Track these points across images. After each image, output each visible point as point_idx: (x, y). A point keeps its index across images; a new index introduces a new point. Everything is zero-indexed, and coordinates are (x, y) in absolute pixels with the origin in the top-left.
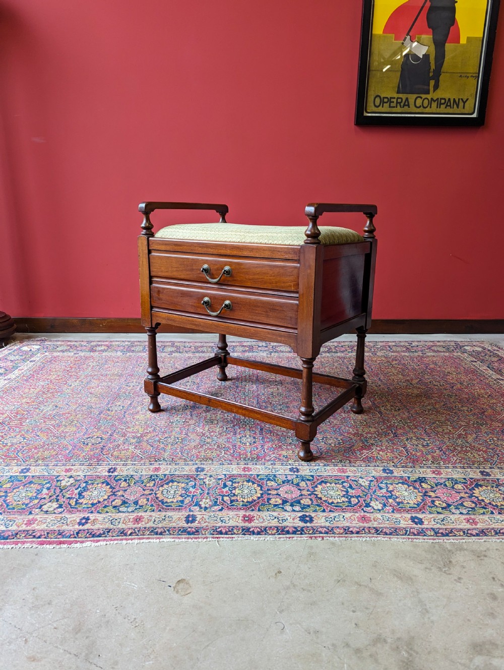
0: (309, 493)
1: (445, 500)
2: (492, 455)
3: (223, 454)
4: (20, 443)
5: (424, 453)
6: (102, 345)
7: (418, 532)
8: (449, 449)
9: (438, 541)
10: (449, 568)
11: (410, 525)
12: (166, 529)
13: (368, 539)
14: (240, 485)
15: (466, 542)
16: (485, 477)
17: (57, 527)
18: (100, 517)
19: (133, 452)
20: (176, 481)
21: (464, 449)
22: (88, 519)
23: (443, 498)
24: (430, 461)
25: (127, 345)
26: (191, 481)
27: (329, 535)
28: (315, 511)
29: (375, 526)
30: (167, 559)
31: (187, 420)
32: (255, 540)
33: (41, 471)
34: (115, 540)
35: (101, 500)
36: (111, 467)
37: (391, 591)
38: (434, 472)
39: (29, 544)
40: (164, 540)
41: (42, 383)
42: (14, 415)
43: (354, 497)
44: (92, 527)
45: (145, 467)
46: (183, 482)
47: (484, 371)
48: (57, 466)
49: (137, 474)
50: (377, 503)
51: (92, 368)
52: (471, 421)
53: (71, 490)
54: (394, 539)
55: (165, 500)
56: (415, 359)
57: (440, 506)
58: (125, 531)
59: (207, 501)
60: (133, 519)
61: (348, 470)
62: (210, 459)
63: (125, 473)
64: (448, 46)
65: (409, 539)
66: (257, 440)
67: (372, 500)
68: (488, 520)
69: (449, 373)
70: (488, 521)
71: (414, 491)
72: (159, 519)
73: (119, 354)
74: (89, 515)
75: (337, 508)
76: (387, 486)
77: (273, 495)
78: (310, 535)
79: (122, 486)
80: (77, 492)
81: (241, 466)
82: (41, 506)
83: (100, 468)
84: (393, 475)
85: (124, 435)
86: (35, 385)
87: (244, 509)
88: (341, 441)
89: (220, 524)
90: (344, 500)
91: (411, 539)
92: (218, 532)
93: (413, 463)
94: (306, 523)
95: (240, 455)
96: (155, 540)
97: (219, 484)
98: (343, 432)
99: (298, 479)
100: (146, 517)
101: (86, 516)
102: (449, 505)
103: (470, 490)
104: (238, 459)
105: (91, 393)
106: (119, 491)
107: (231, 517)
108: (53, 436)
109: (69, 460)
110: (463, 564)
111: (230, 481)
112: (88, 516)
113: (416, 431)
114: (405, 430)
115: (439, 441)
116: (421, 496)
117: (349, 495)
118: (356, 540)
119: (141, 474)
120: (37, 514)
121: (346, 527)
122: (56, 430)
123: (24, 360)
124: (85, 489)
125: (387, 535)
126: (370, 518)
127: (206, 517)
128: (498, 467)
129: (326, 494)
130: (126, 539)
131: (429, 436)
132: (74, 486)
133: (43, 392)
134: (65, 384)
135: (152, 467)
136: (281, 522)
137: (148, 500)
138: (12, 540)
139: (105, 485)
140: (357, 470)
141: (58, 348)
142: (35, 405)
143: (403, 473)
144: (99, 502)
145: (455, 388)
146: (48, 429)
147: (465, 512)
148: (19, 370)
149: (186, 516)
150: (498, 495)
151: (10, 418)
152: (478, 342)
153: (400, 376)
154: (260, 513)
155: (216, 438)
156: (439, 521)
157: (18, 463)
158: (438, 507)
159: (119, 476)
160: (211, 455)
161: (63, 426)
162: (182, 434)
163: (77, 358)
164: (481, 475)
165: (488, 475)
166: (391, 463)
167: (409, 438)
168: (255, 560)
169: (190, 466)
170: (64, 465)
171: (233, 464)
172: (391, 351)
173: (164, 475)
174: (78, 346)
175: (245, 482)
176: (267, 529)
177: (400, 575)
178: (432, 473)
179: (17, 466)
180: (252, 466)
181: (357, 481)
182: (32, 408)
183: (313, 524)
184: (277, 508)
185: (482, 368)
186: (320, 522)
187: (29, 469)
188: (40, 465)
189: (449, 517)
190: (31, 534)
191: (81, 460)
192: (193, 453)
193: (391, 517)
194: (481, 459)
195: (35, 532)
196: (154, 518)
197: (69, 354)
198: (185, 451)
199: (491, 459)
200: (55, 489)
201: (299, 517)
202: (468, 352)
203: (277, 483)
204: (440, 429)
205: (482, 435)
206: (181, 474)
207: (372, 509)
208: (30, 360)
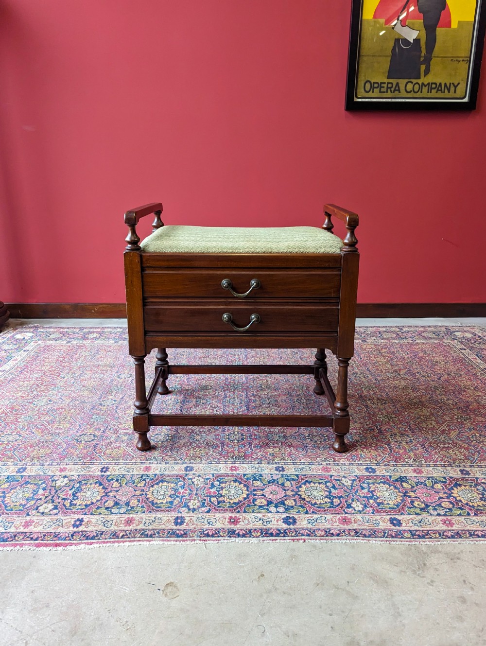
0: (293, 493)
1: (424, 501)
2: (473, 452)
3: (211, 452)
4: (16, 440)
5: (407, 450)
6: (94, 332)
7: (395, 534)
8: (431, 446)
9: (414, 543)
10: (423, 571)
11: (389, 527)
12: (155, 532)
13: (348, 541)
14: (227, 485)
15: (441, 544)
16: (464, 476)
17: (53, 529)
18: (93, 519)
19: (125, 450)
20: (166, 481)
21: (446, 446)
22: (81, 521)
23: (423, 498)
24: (412, 459)
25: (119, 332)
26: (180, 481)
27: (310, 537)
28: (299, 512)
29: (355, 528)
30: (157, 562)
32: (240, 542)
33: (37, 470)
34: (107, 542)
35: (94, 501)
36: (103, 466)
37: (367, 594)
38: (415, 471)
39: (27, 546)
40: (154, 542)
41: (36, 375)
42: (9, 411)
43: (336, 498)
44: (85, 529)
45: (136, 466)
46: (172, 482)
47: (472, 360)
48: (52, 465)
49: (128, 473)
50: (359, 503)
51: (85, 358)
52: (456, 415)
53: (65, 491)
54: (373, 541)
55: (155, 501)
56: (404, 347)
57: (418, 506)
58: (117, 534)
59: (196, 501)
60: (125, 520)
61: (332, 469)
62: (199, 457)
63: (117, 473)
64: (440, 31)
65: (387, 541)
66: (244, 437)
67: (353, 501)
68: (464, 521)
69: (437, 362)
70: (463, 523)
71: (395, 490)
72: (149, 521)
73: (111, 342)
74: (83, 516)
75: (319, 509)
76: (368, 485)
77: (258, 496)
78: (292, 538)
79: (114, 486)
80: (71, 492)
81: (229, 465)
82: (38, 507)
83: (93, 467)
84: (375, 474)
85: (116, 432)
86: (29, 377)
87: (230, 510)
88: (326, 438)
89: (207, 526)
90: (327, 501)
91: (389, 541)
92: (205, 535)
93: (396, 461)
94: (289, 525)
95: (228, 454)
96: (145, 543)
97: (207, 484)
99: (283, 479)
100: (137, 518)
101: (80, 518)
102: (427, 506)
103: (449, 490)
104: (226, 457)
105: (84, 386)
106: (111, 492)
107: (218, 519)
108: (48, 433)
109: (64, 459)
110: (436, 567)
111: (218, 480)
113: (400, 427)
114: (390, 426)
115: (422, 437)
116: (401, 496)
117: (331, 496)
118: (336, 543)
119: (132, 473)
120: (34, 515)
121: (327, 529)
122: (50, 427)
123: (18, 349)
124: (79, 490)
125: (366, 537)
126: (351, 519)
127: (194, 519)
128: (478, 466)
129: (310, 494)
130: (118, 542)
131: (413, 432)
132: (68, 486)
133: (37, 385)
134: (58, 376)
135: (143, 466)
136: (265, 524)
137: (139, 501)
138: (11, 542)
139: (97, 485)
140: (340, 469)
141: (51, 336)
142: (30, 399)
143: (385, 472)
144: (92, 503)
145: (442, 379)
146: (43, 425)
147: (442, 513)
148: (13, 360)
149: (174, 518)
150: (475, 495)
151: (6, 414)
152: (469, 327)
153: (388, 366)
154: (245, 515)
155: (205, 435)
156: (417, 523)
157: (15, 462)
158: (416, 508)
159: (111, 476)
160: (200, 453)
161: (57, 423)
162: (172, 431)
163: (69, 347)
164: (461, 474)
165: (468, 474)
166: (374, 461)
167: (393, 434)
168: (240, 564)
169: (180, 465)
170: (59, 464)
171: (221, 463)
172: (381, 337)
173: (154, 474)
174: (71, 333)
175: (233, 482)
176: (252, 531)
177: (376, 578)
178: (413, 472)
179: (14, 465)
180: (239, 465)
181: (340, 481)
182: (27, 402)
183: (296, 526)
184: (262, 509)
185: (470, 357)
186: (303, 524)
187: (25, 469)
188: (36, 464)
189: (427, 519)
190: (28, 536)
191: (75, 459)
192: (183, 451)
193: (370, 518)
194: (462, 456)
195: (32, 534)
196: (144, 520)
197: (62, 343)
198: (174, 449)
199: (472, 457)
200: (51, 489)
201: (283, 519)
202: (458, 339)
203: (263, 483)
204: (424, 424)
205: (465, 430)
206: (171, 473)
207: (353, 511)
208: (24, 350)
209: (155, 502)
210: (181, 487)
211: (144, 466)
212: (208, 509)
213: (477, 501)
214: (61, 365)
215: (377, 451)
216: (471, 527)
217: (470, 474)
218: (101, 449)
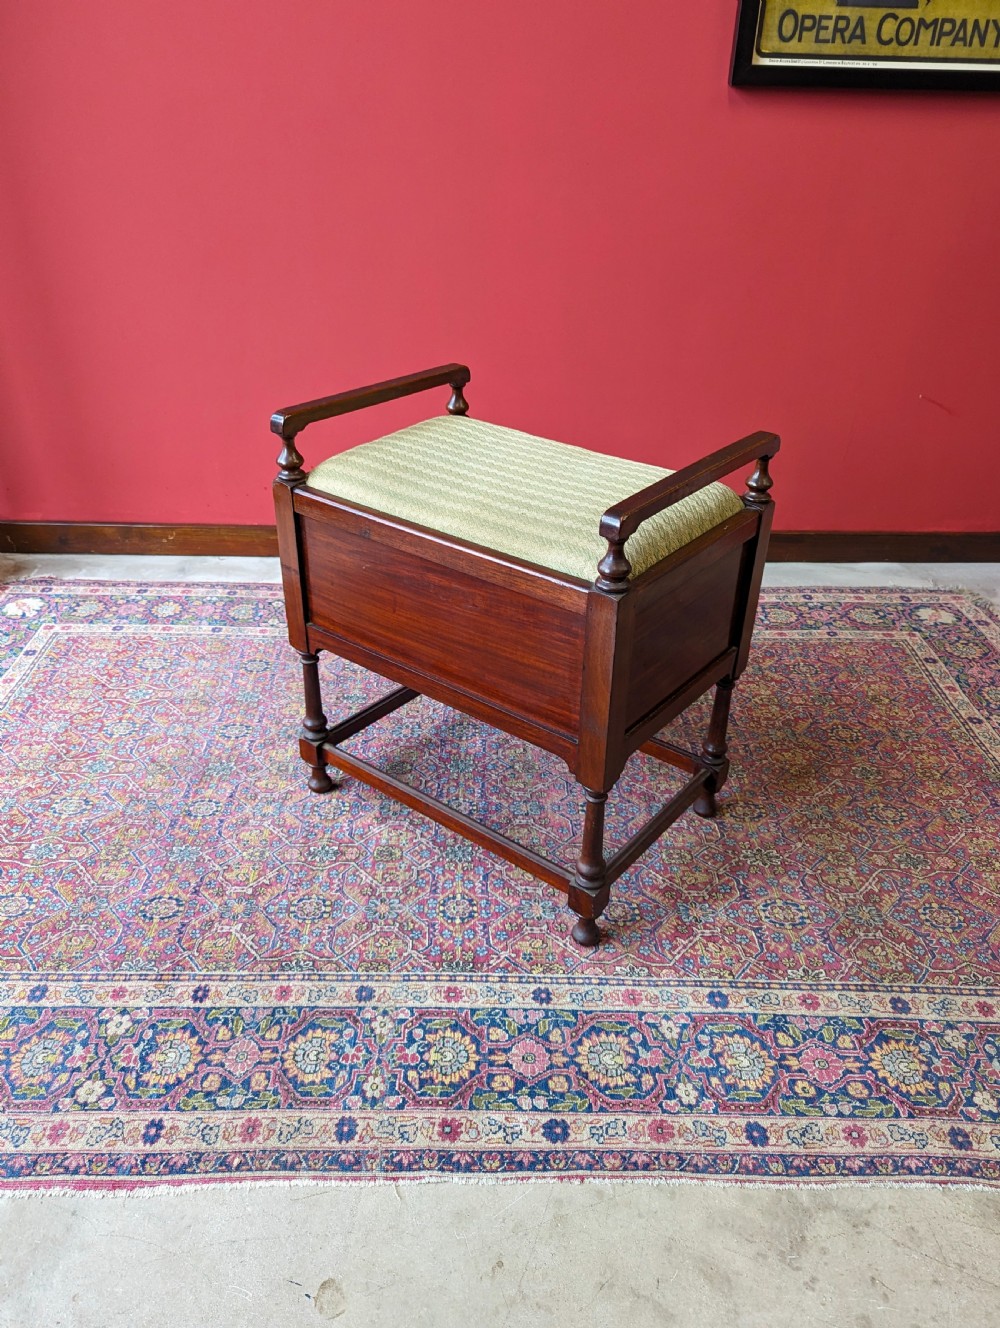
0: (565, 1059)
1: (815, 1079)
2: (922, 952)
3: (409, 950)
4: (23, 914)
5: (793, 945)
6: (169, 599)
7: (754, 1165)
8: (841, 935)
9: (786, 1186)
10: (798, 1254)
11: (744, 1148)
12: (301, 1157)
13: (663, 1182)
14: (438, 1037)
15: (837, 1189)
16: (898, 1015)
17: (106, 1146)
18: (182, 1121)
19: (240, 943)
20: (319, 1026)
21: (870, 936)
22: (159, 1125)
23: (813, 1073)
24: (801, 970)
25: (221, 599)
26: (347, 1026)
27: (593, 1173)
28: (574, 1110)
29: (679, 1148)
30: (304, 1230)
31: (342, 848)
32: (459, 1183)
33: (69, 994)
34: (209, 1181)
35: (183, 1076)
36: (197, 984)
37: (691, 1310)
38: (804, 1001)
39: (58, 1188)
40: (298, 1182)
41: (54, 727)
42: (5, 829)
43: (647, 1072)
44: (167, 1147)
45: (264, 984)
46: (334, 1028)
47: (947, 692)
48: (97, 980)
49: (247, 1005)
50: (690, 1086)
51: (152, 677)
52: (897, 851)
53: (125, 1049)
54: (710, 1182)
55: (300, 1077)
56: (811, 652)
57: (805, 1095)
58: (229, 1160)
59: (378, 1080)
60: (243, 1126)
61: (643, 997)
62: (385, 963)
63: (224, 1003)
65: (736, 1181)
66: (475, 908)
67: (679, 1080)
69: (874, 698)
70: (885, 1136)
71: (762, 1053)
72: (288, 1129)
73: (206, 628)
75: (614, 1101)
76: (711, 1041)
77: (499, 1066)
78: (558, 1174)
79: (220, 1037)
80: (136, 1052)
81: (442, 984)
82: (74, 1090)
83: (178, 988)
84: (726, 1010)
85: (221, 891)
86: (41, 732)
87: (443, 1104)
88: (637, 912)
89: (398, 1144)
90: (628, 1080)
91: (740, 1181)
92: (398, 1165)
93: (768, 974)
94: (554, 1142)
95: (441, 954)
96: (281, 1183)
97: (399, 1036)
98: (644, 883)
99: (547, 1021)
100: (265, 1122)
101: (158, 1118)
102: (820, 1092)
103: (864, 1050)
104: (437, 964)
105: (153, 761)
106: (213, 1052)
107: (419, 1125)
108: (85, 892)
109: (120, 965)
110: (823, 1244)
111: (421, 1026)
112: (162, 1116)
113: (785, 883)
114: (764, 879)
115: (825, 911)
116: (772, 1068)
117: (638, 1066)
118: (642, 1188)
119: (255, 1004)
120: (68, 1111)
121: (626, 1152)
122: (89, 877)
123: (14, 649)
124: (153, 1046)
125: (698, 1171)
126: (673, 1128)
127: (374, 1124)
128: (927, 988)
129: (597, 1062)
130: (230, 1179)
131: (808, 898)
132: (131, 1037)
133: (59, 757)
134: (101, 730)
135: (275, 985)
136: (509, 1138)
137: (268, 1078)
138: (28, 1178)
139: (187, 1034)
140: (660, 996)
141: (79, 610)
142: (45, 797)
143: (745, 1004)
144: (179, 1081)
145: (879, 748)
146: (74, 871)
147: (846, 1110)
148: (5, 681)
149: (337, 1121)
150: (915, 1066)
152: (950, 592)
153: (775, 709)
154: (472, 1115)
155: (397, 901)
156: (797, 1135)
157: (24, 972)
158: (799, 1098)
159: (214, 1011)
160: (387, 951)
161: (103, 865)
162: (332, 889)
163: (119, 644)
164: (891, 1010)
165: (906, 1009)
166: (726, 975)
167: (769, 902)
168: (458, 1235)
169: (348, 984)
170: (111, 978)
171: (428, 978)
172: (766, 622)
173: (297, 1008)
174: (120, 602)
175: (449, 1030)
176: (483, 1156)
177: (710, 1271)
178: (800, 1004)
179: (22, 979)
180: (463, 984)
181: (657, 1028)
182: (40, 805)
183: (567, 1145)
184: (503, 1102)
185: (944, 683)
186: (582, 1137)
187: (45, 990)
188: (65, 978)
189: (816, 1125)
190: (60, 1163)
191: (141, 964)
192: (353, 945)
193: (710, 1124)
194: (900, 963)
195: (67, 1158)
196: (279, 1125)
197: (104, 630)
198: (337, 939)
199: (918, 965)
200: (97, 1045)
201: (544, 1127)
202: (923, 630)
203: (507, 1032)
204: (832, 875)
205: (912, 893)
206: (330, 1005)
207: (677, 1105)
208: (24, 650)
209: (299, 1080)
210: (349, 1042)
211: (277, 984)
212: (401, 1101)
213: (917, 1080)
214: (104, 697)
215: (734, 948)
216: (899, 1148)
217: (910, 1009)
218: (191, 939)
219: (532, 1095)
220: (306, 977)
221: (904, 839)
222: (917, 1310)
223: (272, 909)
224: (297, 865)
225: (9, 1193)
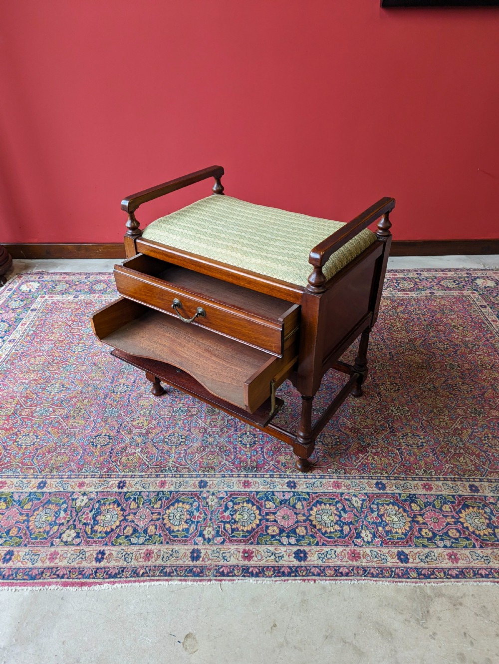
0: (304, 518)
1: (431, 528)
2: (484, 460)
3: (224, 461)
4: (34, 444)
5: (418, 457)
6: (101, 281)
7: (402, 573)
8: (442, 452)
9: (419, 585)
10: (426, 620)
11: (397, 564)
12: (174, 569)
13: (356, 582)
14: (240, 506)
15: (445, 586)
16: (473, 494)
17: (77, 564)
18: (115, 550)
19: (140, 458)
20: (181, 501)
21: (457, 452)
22: (103, 553)
23: (430, 524)
24: (422, 470)
26: (195, 501)
27: (320, 578)
28: (309, 544)
29: (364, 564)
30: (176, 608)
31: (189, 409)
32: (253, 583)
33: (57, 485)
34: (129, 582)
35: (114, 527)
36: (120, 480)
37: (372, 650)
39: (54, 586)
40: (172, 582)
41: (47, 348)
42: (24, 400)
43: (346, 525)
44: (107, 564)
45: (153, 480)
46: (188, 502)
47: (492, 323)
48: (70, 478)
49: (144, 490)
50: (368, 532)
52: (470, 407)
53: (85, 513)
54: (380, 582)
55: (172, 528)
56: (422, 303)
57: (427, 536)
58: (138, 571)
59: (211, 529)
60: (144, 553)
61: (343, 485)
62: (213, 468)
63: (133, 489)
65: (393, 581)
66: (256, 439)
67: (363, 529)
69: (454, 327)
70: (469, 558)
71: (404, 514)
72: (167, 555)
74: (104, 547)
75: (330, 540)
76: (378, 508)
77: (271, 521)
78: (303, 578)
79: (131, 507)
80: (91, 515)
81: (241, 479)
82: (61, 534)
83: (110, 482)
85: (130, 433)
86: (40, 351)
87: (244, 541)
88: (338, 440)
89: (222, 563)
90: (337, 529)
91: (396, 582)
92: (223, 573)
93: (406, 472)
94: (300, 561)
95: (241, 463)
96: (164, 583)
97: (221, 506)
98: (341, 425)
99: (295, 498)
100: (155, 551)
101: (102, 549)
102: (435, 535)
103: (457, 513)
104: (238, 468)
105: (95, 364)
106: (129, 515)
107: (232, 552)
108: (64, 433)
109: (81, 470)
110: (439, 615)
111: (231, 501)
113: (413, 424)
114: (402, 422)
115: (434, 439)
116: (409, 522)
117: (341, 521)
118: (345, 584)
119: (148, 490)
120: (58, 546)
121: (337, 567)
122: (65, 425)
123: (26, 308)
124: (99, 512)
125: (373, 577)
126: (359, 553)
127: (210, 552)
128: (488, 479)
129: (320, 520)
130: (139, 581)
131: (425, 432)
132: (88, 507)
133: (49, 363)
134: (69, 349)
135: (158, 480)
136: (277, 559)
137: (156, 528)
138: (39, 581)
139: (116, 506)
140: (351, 484)
141: (57, 287)
142: (42, 384)
143: (395, 488)
144: (112, 530)
145: (458, 353)
146: (58, 422)
147: (448, 544)
148: (22, 325)
149: (191, 551)
150: (483, 520)
151: (21, 406)
152: (493, 270)
153: (404, 333)
154: (259, 548)
155: (218, 436)
156: (423, 557)
157: (35, 474)
158: (424, 538)
159: (128, 493)
160: (213, 462)
161: (72, 418)
162: (185, 430)
163: (77, 304)
164: (470, 491)
165: (477, 490)
166: (384, 473)
167: (405, 434)
168: (254, 610)
169: (194, 479)
170: (77, 477)
171: (234, 476)
172: (398, 288)
173: (169, 491)
174: (77, 283)
175: (245, 503)
176: (265, 569)
177: (381, 629)
178: (423, 488)
179: (34, 478)
180: (252, 479)
181: (350, 501)
182: (41, 388)
183: (306, 563)
184: (274, 540)
185: (490, 318)
186: (313, 559)
187: (45, 483)
188: (55, 477)
189: (433, 552)
190: (55, 573)
191: (92, 469)
192: (196, 458)
193: (379, 552)
194: (473, 466)
195: (58, 570)
196: (162, 553)
197: (69, 298)
198: (188, 456)
199: (482, 467)
200: (71, 511)
201: (294, 553)
202: (479, 290)
203: (274, 503)
204: (437, 420)
205: (478, 429)
206: (186, 490)
207: (361, 541)
208: (31, 309)
210: (196, 509)
212: (223, 540)
213: (484, 528)
214: (70, 332)
215: (388, 459)
216: (476, 564)
217: (479, 490)
218: (116, 456)
219: (288, 537)
220: (174, 476)
221: (473, 401)
222: (488, 650)
223: (155, 440)
224: (168, 418)
225: (30, 588)
